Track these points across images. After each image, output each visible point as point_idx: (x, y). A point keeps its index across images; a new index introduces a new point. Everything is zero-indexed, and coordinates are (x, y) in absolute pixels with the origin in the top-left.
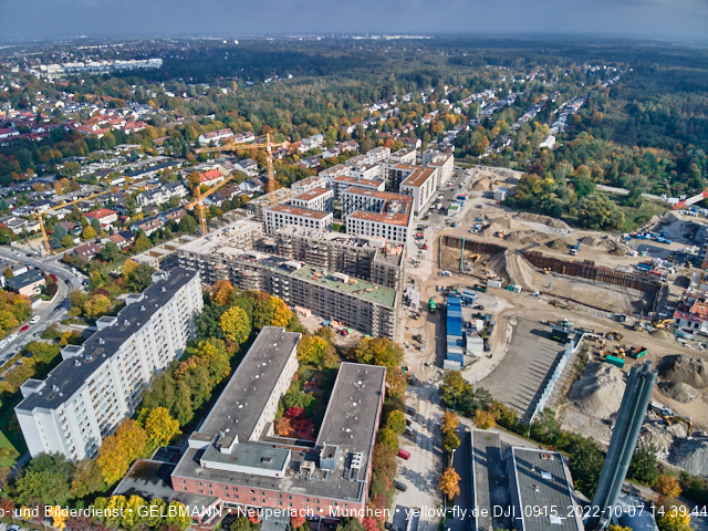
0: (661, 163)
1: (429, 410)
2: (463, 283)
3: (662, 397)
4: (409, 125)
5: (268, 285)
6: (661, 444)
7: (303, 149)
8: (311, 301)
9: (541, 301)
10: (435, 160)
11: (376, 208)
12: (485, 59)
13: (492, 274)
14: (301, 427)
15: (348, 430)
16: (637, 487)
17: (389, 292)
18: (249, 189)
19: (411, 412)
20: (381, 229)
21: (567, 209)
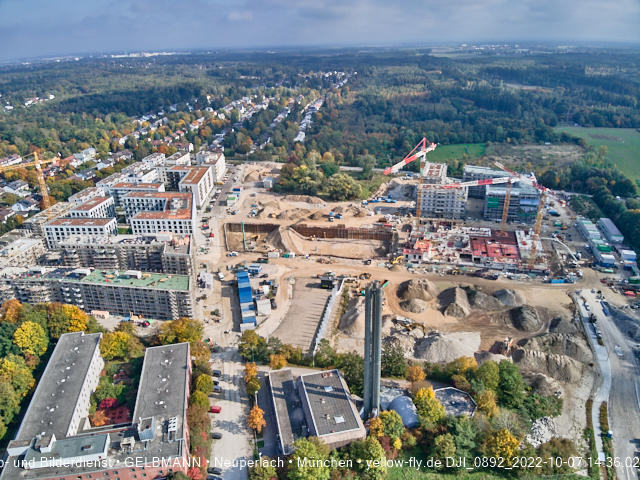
0: (383, 144)
1: (233, 369)
2: (248, 260)
3: (404, 313)
4: (179, 132)
5: (59, 295)
6: (407, 346)
7: (75, 164)
8: (107, 302)
9: (310, 261)
10: (207, 160)
11: (159, 207)
12: (238, 71)
13: (272, 248)
14: (117, 415)
15: (161, 403)
16: (396, 381)
17: (183, 278)
18: (23, 209)
19: (216, 374)
20: (167, 225)
21: (320, 188)
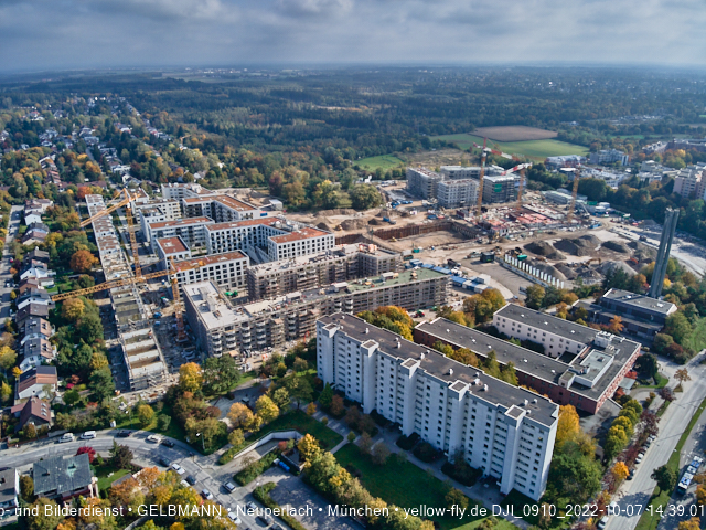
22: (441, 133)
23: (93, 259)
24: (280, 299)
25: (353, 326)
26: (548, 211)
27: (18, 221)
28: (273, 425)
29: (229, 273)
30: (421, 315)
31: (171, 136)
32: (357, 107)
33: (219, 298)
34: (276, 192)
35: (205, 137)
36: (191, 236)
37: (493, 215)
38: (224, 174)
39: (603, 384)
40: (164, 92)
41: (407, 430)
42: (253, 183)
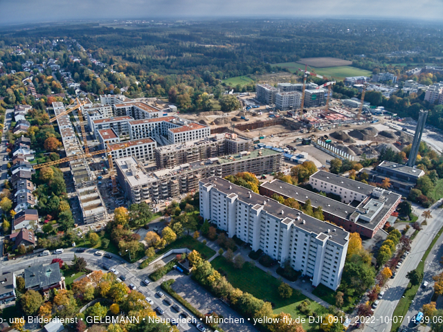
22: (278, 62)
23: (58, 143)
24: (177, 168)
25: (222, 185)
26: (345, 112)
27: (10, 119)
28: (172, 245)
29: (144, 152)
30: (264, 178)
31: (106, 64)
32: (224, 45)
33: (138, 167)
34: (173, 100)
35: (127, 64)
36: (120, 128)
37: (310, 115)
38: (140, 89)
39: (377, 219)
40: (100, 36)
41: (255, 247)
42: (158, 94)
